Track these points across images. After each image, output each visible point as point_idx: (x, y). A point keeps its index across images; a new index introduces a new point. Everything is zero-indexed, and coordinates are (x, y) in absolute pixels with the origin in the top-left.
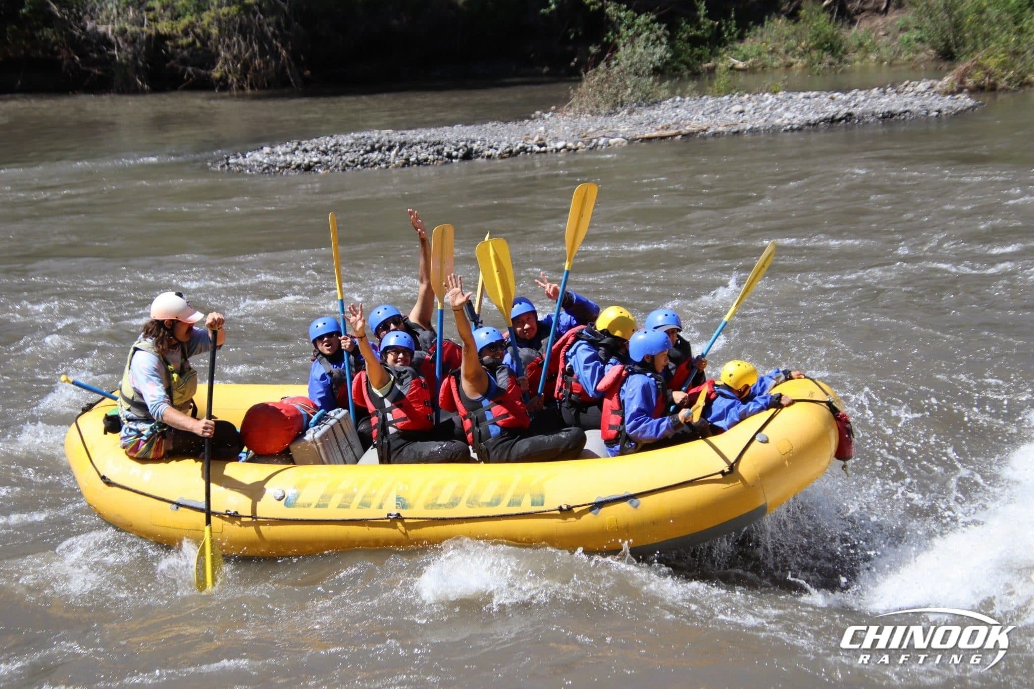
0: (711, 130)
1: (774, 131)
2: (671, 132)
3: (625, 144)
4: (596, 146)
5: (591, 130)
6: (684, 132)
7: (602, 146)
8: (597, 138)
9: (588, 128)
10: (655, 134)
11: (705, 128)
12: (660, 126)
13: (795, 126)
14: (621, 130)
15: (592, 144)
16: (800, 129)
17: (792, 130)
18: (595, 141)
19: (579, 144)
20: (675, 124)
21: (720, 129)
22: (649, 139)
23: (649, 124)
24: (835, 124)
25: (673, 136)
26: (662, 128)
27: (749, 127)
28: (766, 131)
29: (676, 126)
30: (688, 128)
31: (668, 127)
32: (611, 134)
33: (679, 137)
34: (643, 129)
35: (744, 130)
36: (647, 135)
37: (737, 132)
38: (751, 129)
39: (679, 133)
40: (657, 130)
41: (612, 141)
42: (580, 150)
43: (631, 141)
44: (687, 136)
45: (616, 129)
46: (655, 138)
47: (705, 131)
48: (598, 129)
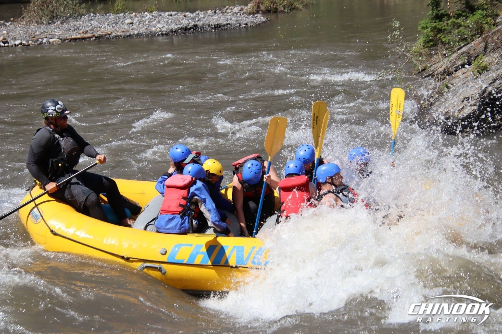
0: (113, 34)
1: (152, 35)
2: (89, 35)
3: (60, 42)
4: (41, 43)
5: (37, 33)
6: (96, 35)
7: (45, 43)
8: (42, 38)
9: (35, 32)
10: (79, 36)
11: (109, 33)
12: (81, 32)
13: (164, 33)
14: (57, 34)
15: (39, 42)
16: (167, 34)
17: (162, 34)
18: (40, 40)
19: (30, 42)
20: (90, 30)
21: (119, 34)
22: (75, 39)
23: (74, 30)
24: (187, 31)
25: (90, 38)
26: (83, 33)
27: (136, 32)
28: (147, 36)
29: (91, 32)
30: (99, 33)
31: (87, 32)
32: (50, 36)
33: (94, 38)
34: (71, 33)
35: (134, 34)
36: (73, 37)
37: (130, 36)
38: (138, 33)
39: (94, 36)
40: (80, 34)
41: (51, 40)
42: (31, 45)
43: (63, 40)
44: (99, 38)
45: (53, 33)
46: (79, 39)
47: (109, 35)
48: (42, 33)
